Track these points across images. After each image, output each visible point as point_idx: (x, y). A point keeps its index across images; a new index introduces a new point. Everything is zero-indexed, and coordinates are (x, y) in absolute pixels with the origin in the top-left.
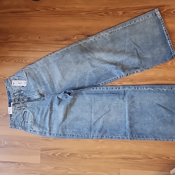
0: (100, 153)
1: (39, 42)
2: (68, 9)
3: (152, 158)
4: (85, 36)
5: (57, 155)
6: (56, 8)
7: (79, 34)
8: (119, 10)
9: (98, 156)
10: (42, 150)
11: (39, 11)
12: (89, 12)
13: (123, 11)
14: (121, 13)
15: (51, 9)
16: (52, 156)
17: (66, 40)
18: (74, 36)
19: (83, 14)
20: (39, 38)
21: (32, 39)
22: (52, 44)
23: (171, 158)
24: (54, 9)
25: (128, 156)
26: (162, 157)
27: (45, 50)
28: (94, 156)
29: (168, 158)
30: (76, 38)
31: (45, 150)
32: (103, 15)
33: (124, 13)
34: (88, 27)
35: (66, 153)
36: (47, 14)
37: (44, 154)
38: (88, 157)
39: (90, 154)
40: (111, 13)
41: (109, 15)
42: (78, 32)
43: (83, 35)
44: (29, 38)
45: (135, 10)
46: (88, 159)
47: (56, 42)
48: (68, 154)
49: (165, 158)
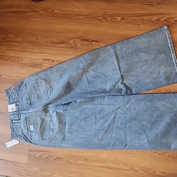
0: (86, 160)
1: (36, 43)
2: (66, 12)
3: (138, 170)
4: (81, 40)
5: (43, 157)
6: (55, 10)
7: (75, 38)
8: (117, 15)
9: (84, 162)
10: (30, 151)
11: (39, 12)
12: (87, 16)
13: (122, 17)
14: (119, 19)
15: (50, 11)
16: (39, 158)
17: (62, 43)
18: (71, 40)
19: (81, 17)
20: (36, 39)
21: (29, 39)
22: (48, 46)
23: (157, 172)
24: (53, 11)
25: (114, 166)
26: (148, 171)
27: (41, 52)
28: (80, 162)
29: (154, 172)
30: (72, 41)
31: (33, 151)
32: (101, 20)
33: (122, 19)
34: (85, 31)
35: (53, 156)
36: (46, 15)
37: (31, 155)
38: (74, 162)
39: (76, 160)
40: (109, 18)
41: (107, 20)
42: (74, 35)
43: (80, 39)
44: (27, 38)
45: (133, 16)
46: (73, 164)
47: (52, 45)
48: (55, 157)
49: (151, 172)
